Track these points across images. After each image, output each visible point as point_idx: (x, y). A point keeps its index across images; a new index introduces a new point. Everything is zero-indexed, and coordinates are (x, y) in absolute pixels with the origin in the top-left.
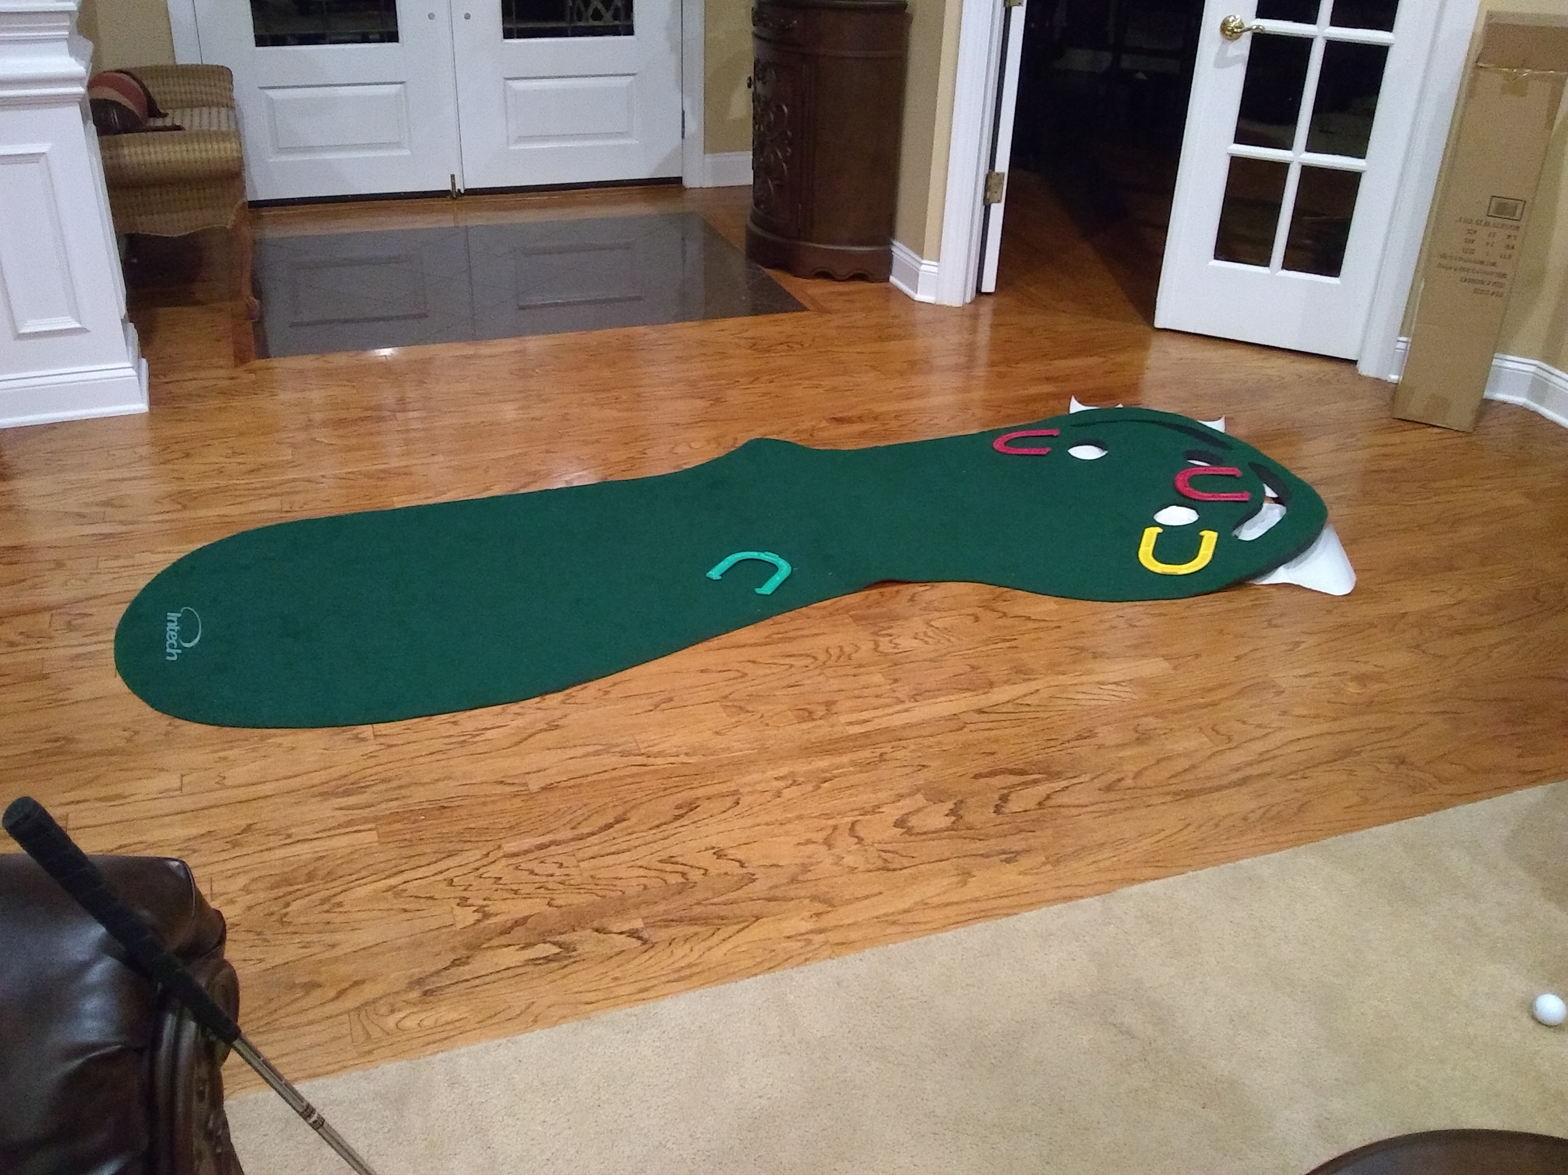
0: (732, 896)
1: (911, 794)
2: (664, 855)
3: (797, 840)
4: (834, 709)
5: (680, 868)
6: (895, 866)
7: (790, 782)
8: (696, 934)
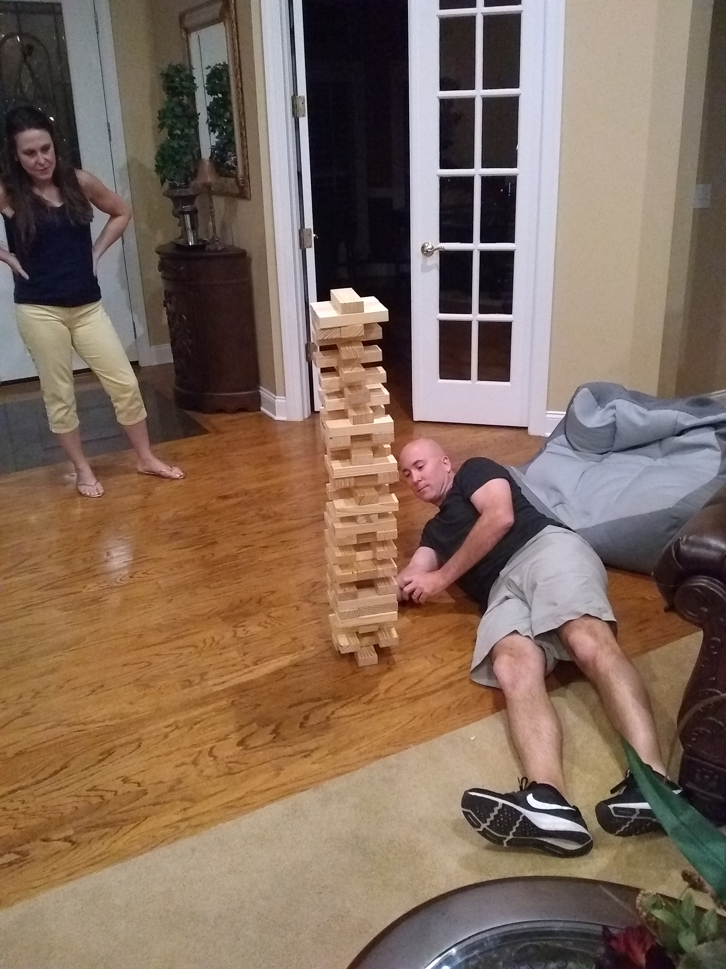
0: (132, 805)
1: (250, 724)
2: (90, 786)
3: (175, 763)
4: (206, 677)
5: (100, 793)
6: (236, 771)
7: (174, 728)
8: (106, 833)
